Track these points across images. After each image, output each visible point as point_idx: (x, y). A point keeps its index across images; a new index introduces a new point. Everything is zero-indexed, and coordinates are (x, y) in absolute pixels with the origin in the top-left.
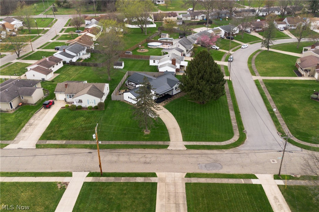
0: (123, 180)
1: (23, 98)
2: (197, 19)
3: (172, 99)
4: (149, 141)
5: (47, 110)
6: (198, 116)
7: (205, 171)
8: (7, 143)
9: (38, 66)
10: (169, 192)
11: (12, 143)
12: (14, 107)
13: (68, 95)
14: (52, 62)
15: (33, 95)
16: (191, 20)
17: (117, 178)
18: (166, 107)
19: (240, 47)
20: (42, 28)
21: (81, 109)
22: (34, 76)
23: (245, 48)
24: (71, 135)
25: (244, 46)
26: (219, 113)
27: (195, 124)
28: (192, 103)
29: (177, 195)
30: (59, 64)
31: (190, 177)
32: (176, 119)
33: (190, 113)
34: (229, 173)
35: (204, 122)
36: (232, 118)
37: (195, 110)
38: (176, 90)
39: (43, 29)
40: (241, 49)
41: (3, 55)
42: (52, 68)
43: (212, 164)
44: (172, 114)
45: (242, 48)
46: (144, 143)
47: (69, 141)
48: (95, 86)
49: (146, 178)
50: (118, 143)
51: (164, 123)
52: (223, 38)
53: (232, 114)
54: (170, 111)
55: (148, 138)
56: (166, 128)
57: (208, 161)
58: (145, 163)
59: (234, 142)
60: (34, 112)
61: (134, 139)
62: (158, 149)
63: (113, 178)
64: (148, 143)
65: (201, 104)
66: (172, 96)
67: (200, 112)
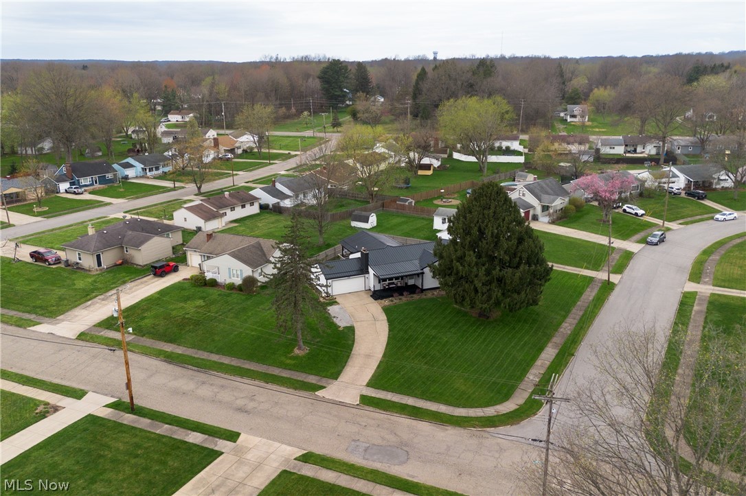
0: (164, 429)
1: (127, 251)
2: (642, 153)
3: (416, 297)
4: (290, 369)
5: (156, 279)
6: (447, 341)
7: (357, 460)
8: (42, 321)
9: (201, 202)
10: (230, 477)
11: (48, 323)
12: (104, 266)
13: (204, 256)
14: (235, 201)
15: (143, 248)
16: (625, 153)
17: (157, 423)
18: (387, 310)
19: (712, 218)
20: (287, 152)
21: (213, 286)
22: (185, 219)
23: (725, 220)
24: (153, 328)
25: (724, 214)
26: (512, 344)
27: (423, 357)
28: (459, 312)
29: (237, 489)
30: (248, 206)
31: (305, 462)
32: (389, 337)
33: (433, 333)
34: (410, 479)
35: (451, 355)
36: (539, 362)
37: (450, 328)
38: (434, 277)
39: (289, 153)
40: (711, 221)
41: (177, 187)
42: (228, 211)
43: (389, 448)
44: (390, 325)
45: (717, 220)
46: (276, 371)
47: (141, 338)
48: (260, 244)
49: (211, 438)
50: (226, 360)
51: (354, 341)
52: (675, 194)
53: (549, 354)
54: (388, 320)
55: (293, 362)
56: (351, 350)
57: (383, 438)
58: (241, 410)
59: (496, 414)
60: (130, 279)
61: (262, 360)
62: (296, 389)
63: (149, 421)
64: (285, 374)
65: (481, 318)
66: (423, 290)
67: (459, 334)
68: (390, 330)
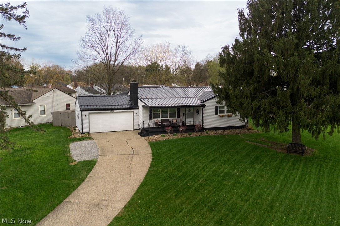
3: (195, 134)
6: (253, 181)
33: (225, 169)
38: (217, 113)
44: (155, 159)
54: (152, 154)
56: (68, 195)
65: (292, 154)
66: (202, 129)
67: (270, 172)
68: (152, 165)
